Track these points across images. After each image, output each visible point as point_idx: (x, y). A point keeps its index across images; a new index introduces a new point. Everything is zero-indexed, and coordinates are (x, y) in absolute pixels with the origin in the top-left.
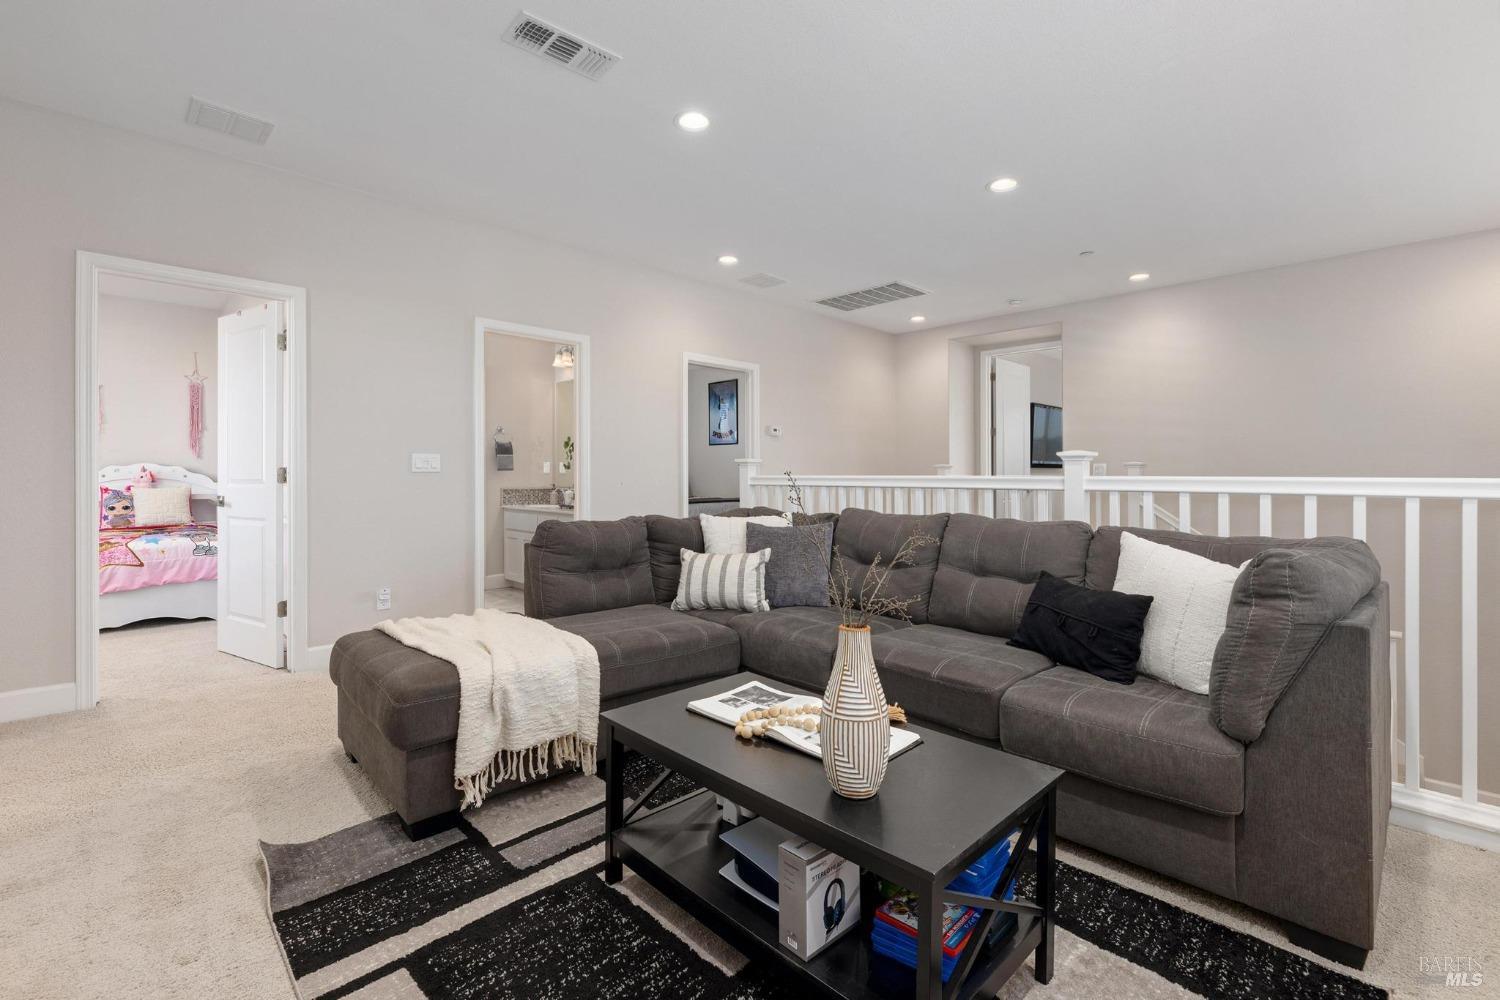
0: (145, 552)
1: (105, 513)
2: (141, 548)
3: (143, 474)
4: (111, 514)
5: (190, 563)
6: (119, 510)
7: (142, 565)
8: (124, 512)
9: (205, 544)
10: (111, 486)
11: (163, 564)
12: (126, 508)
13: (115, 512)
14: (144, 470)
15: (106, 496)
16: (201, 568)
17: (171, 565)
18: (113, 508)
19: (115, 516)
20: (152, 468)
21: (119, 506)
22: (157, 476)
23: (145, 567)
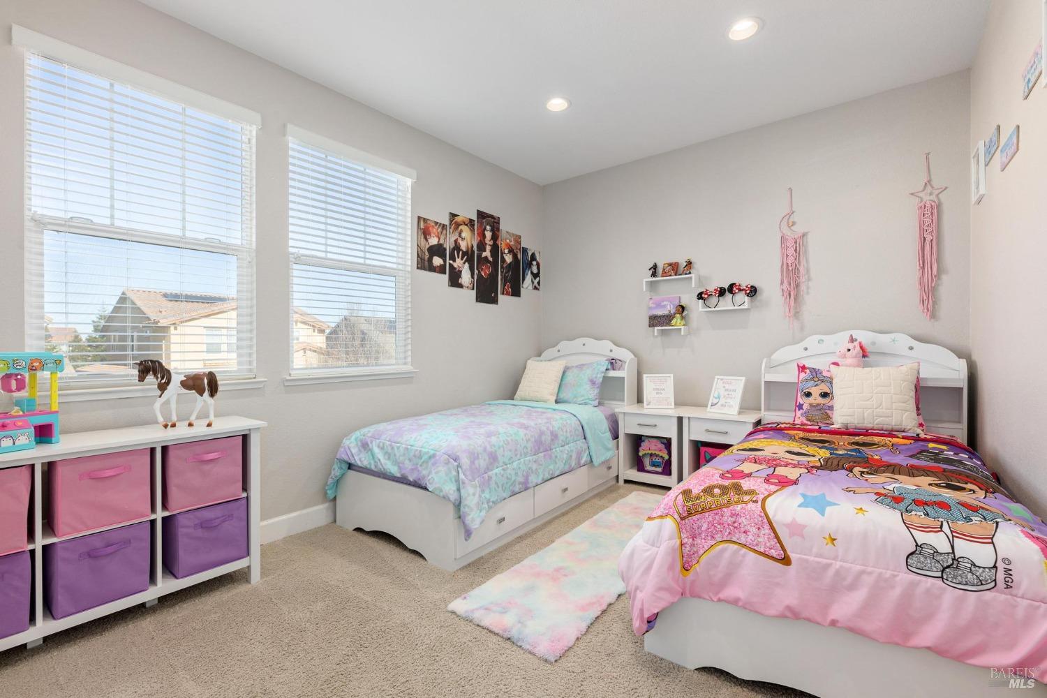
0: (797, 529)
1: (800, 400)
2: (788, 519)
3: (851, 346)
4: (806, 402)
5: (897, 591)
6: (816, 399)
7: (786, 561)
8: (821, 401)
9: (939, 542)
10: (809, 363)
11: (831, 572)
12: (824, 395)
13: (811, 400)
14: (852, 340)
15: (803, 375)
16: (929, 617)
17: (849, 580)
18: (808, 395)
19: (811, 405)
20: (864, 337)
21: (816, 391)
22: (869, 349)
23: (793, 566)
